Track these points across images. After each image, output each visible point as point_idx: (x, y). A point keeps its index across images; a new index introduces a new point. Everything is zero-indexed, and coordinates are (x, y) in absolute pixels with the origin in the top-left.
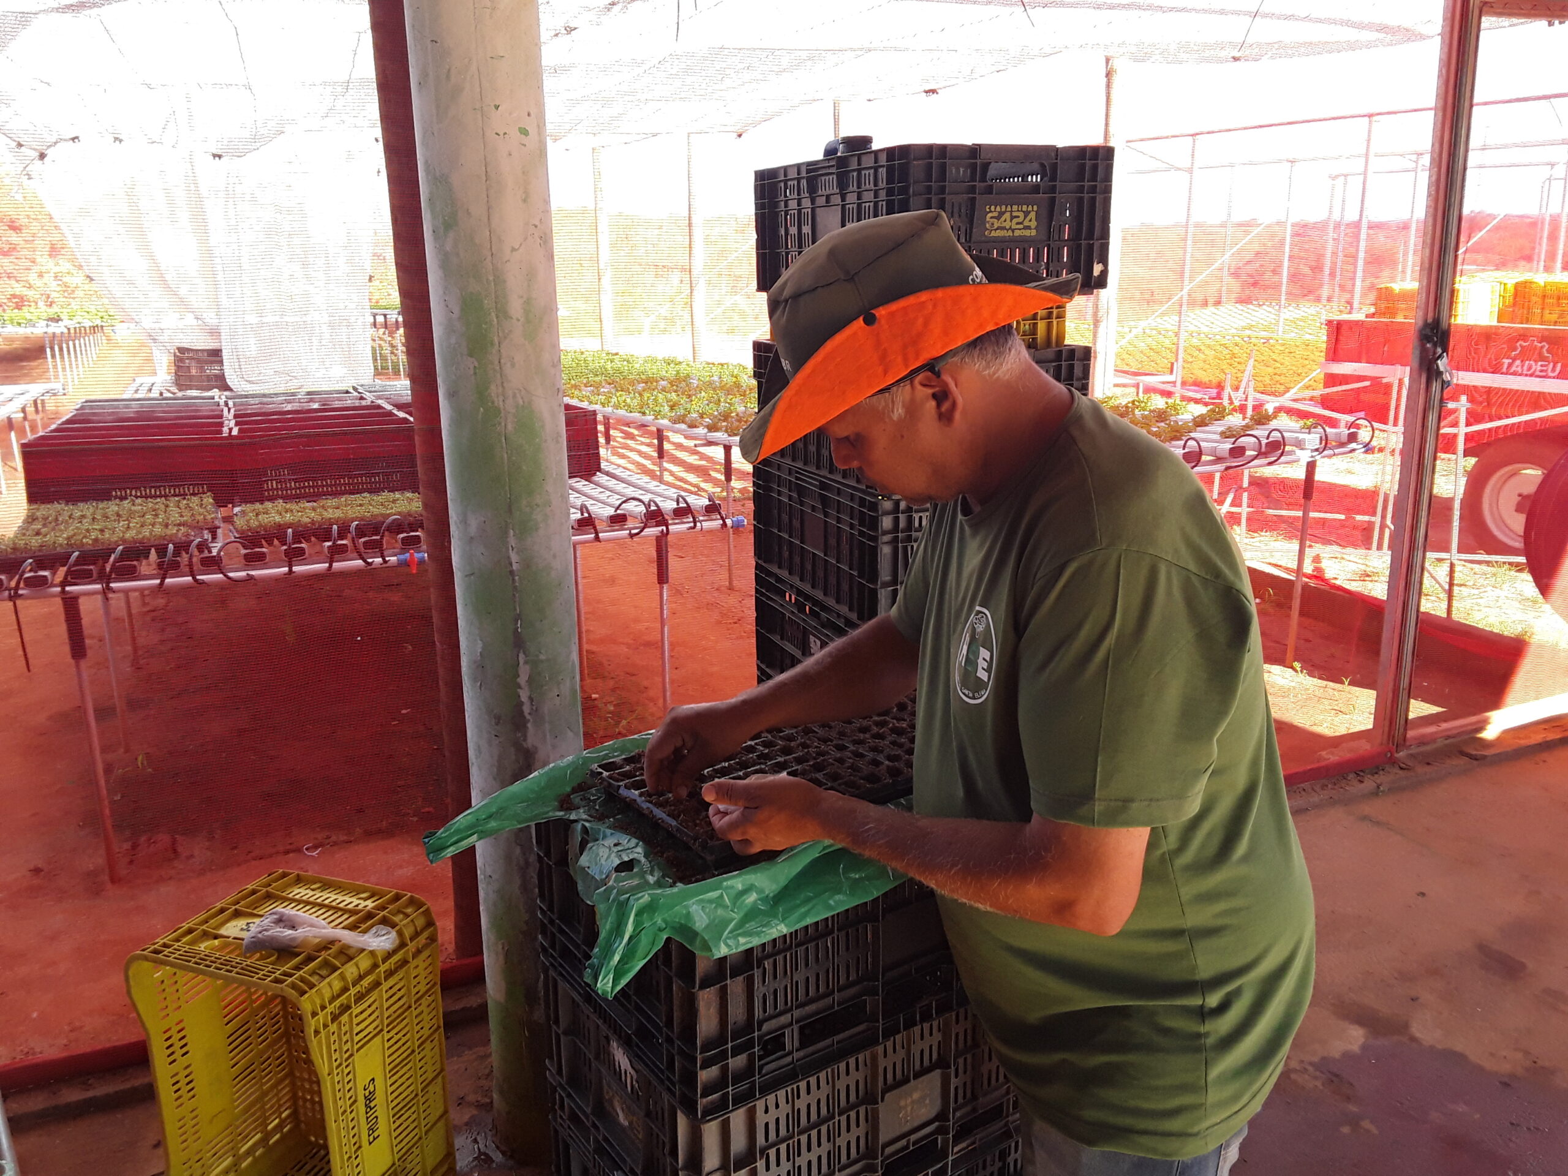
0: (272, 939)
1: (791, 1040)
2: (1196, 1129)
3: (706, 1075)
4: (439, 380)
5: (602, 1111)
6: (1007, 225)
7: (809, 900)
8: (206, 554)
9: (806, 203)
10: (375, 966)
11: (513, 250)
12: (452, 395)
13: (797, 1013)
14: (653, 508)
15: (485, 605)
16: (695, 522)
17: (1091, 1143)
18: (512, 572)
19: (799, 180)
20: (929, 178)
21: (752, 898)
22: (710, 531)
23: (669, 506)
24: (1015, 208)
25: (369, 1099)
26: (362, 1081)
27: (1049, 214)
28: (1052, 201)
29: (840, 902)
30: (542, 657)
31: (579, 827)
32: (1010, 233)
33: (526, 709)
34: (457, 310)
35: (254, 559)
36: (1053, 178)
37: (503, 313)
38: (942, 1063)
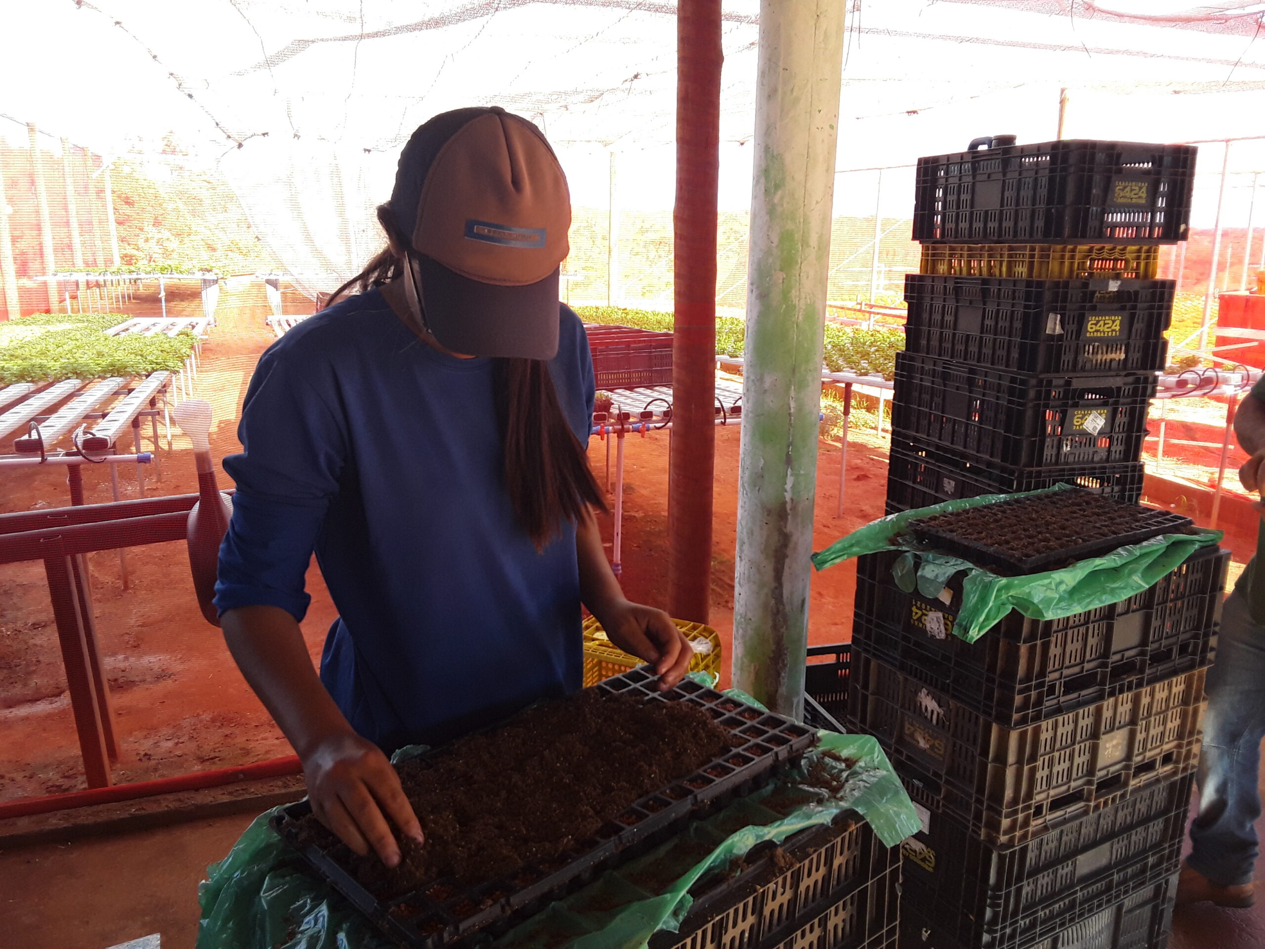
1: (1059, 689)
3: (1019, 700)
5: (904, 741)
6: (1128, 195)
7: (1089, 596)
9: (968, 179)
11: (815, 204)
13: (1064, 672)
15: (769, 436)
18: (790, 414)
24: (1134, 184)
27: (1154, 189)
28: (1158, 180)
30: (802, 472)
32: (1129, 201)
33: (788, 507)
34: (776, 241)
36: (1160, 165)
37: (805, 242)
38: (1131, 723)
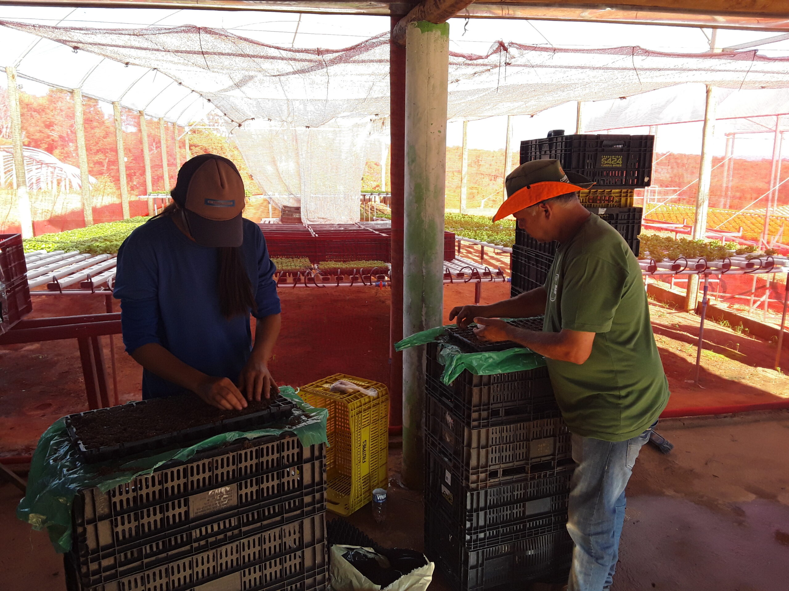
0: (339, 387)
1: (502, 412)
2: (617, 433)
3: (475, 415)
4: (405, 211)
5: (442, 439)
6: (610, 162)
8: (310, 277)
9: (538, 153)
10: (370, 402)
11: (433, 169)
12: (408, 216)
13: (504, 404)
14: (475, 271)
15: (413, 287)
16: (492, 278)
17: (585, 436)
18: (423, 276)
19: (536, 145)
20: (580, 146)
21: (491, 361)
22: (499, 282)
23: (481, 271)
24: (613, 157)
25: (364, 447)
26: (363, 441)
27: (626, 160)
28: (628, 155)
29: (519, 368)
30: (432, 307)
31: (441, 344)
32: (611, 166)
33: (424, 323)
34: (413, 188)
35: (326, 280)
36: (628, 146)
37: (427, 189)
38: (554, 436)
